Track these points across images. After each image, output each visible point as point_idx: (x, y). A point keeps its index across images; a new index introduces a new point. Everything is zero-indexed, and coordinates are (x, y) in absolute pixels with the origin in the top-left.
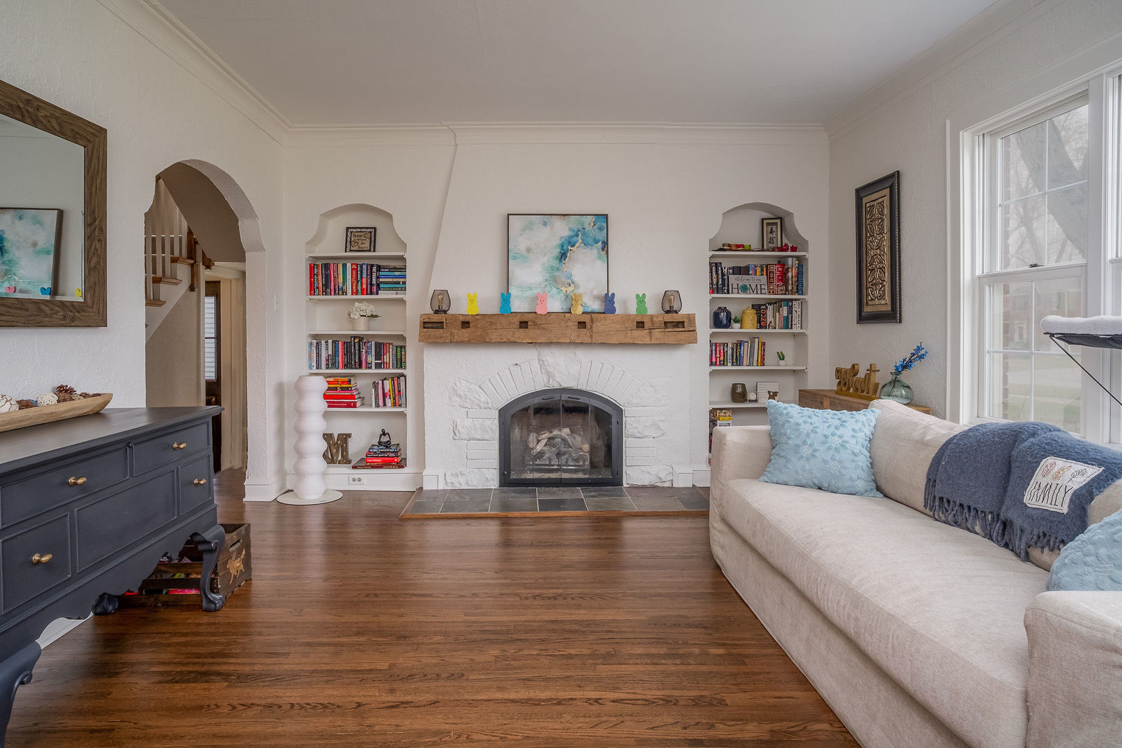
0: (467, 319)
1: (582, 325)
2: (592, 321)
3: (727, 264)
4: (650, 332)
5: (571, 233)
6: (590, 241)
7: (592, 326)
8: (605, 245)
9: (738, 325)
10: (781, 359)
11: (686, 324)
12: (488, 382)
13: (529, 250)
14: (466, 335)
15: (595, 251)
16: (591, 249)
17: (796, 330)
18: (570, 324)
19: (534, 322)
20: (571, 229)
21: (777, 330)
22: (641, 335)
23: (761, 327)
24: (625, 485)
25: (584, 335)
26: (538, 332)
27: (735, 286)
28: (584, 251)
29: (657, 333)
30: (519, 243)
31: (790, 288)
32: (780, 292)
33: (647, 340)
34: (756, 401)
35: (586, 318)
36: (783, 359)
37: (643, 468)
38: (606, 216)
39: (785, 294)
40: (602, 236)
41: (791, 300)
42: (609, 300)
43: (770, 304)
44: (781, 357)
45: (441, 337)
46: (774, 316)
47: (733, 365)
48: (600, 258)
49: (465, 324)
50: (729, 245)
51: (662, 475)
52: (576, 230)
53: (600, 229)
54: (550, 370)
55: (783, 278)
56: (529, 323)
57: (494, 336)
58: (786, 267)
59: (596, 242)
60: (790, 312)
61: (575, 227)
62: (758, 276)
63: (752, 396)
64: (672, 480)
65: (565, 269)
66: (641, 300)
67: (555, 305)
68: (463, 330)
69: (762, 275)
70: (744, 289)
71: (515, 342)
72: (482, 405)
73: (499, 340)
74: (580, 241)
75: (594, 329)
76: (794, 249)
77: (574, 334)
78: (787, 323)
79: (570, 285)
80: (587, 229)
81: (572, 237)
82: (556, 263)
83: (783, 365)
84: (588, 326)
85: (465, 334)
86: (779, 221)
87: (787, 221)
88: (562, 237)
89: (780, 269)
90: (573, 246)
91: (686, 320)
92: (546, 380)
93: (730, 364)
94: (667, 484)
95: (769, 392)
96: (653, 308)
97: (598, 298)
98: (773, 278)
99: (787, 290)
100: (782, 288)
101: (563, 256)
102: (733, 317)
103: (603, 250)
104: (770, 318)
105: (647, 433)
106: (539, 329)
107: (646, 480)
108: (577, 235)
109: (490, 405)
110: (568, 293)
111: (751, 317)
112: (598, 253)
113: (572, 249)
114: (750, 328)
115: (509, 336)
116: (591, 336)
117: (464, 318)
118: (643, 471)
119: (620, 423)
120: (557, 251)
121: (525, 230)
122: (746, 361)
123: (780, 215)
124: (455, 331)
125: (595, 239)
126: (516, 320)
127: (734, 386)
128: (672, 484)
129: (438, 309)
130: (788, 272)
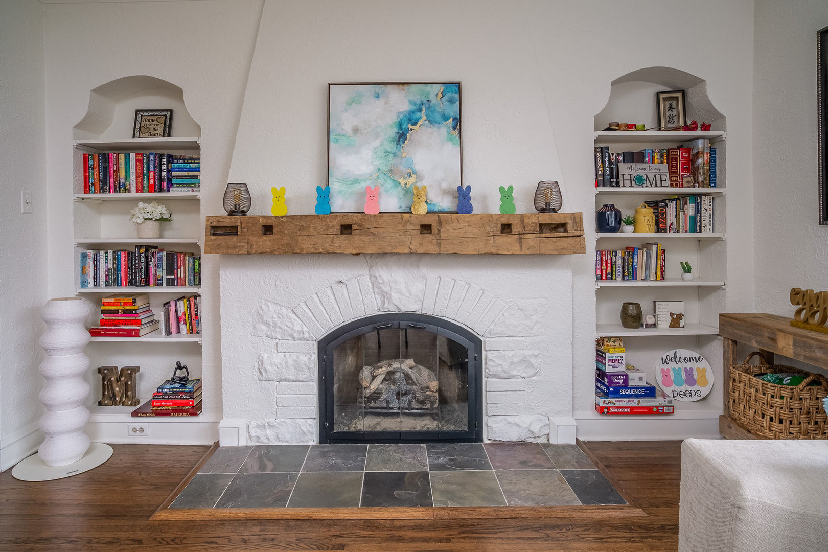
0: (270, 222)
1: (426, 228)
2: (440, 223)
3: (616, 149)
4: (520, 239)
5: (413, 108)
6: (438, 117)
7: (439, 231)
8: (458, 123)
9: (630, 228)
10: (685, 271)
11: (569, 228)
12: (303, 305)
13: (356, 130)
14: (269, 244)
15: (445, 129)
16: (439, 128)
17: (706, 233)
18: (409, 227)
19: (360, 225)
20: (411, 102)
21: (682, 235)
22: (507, 243)
23: (658, 230)
24: (486, 441)
25: (428, 243)
26: (366, 238)
27: (627, 177)
28: (430, 130)
29: (529, 240)
30: (344, 121)
31: (700, 179)
32: (685, 184)
33: (516, 249)
34: (654, 325)
35: (432, 220)
36: (689, 271)
37: (510, 419)
38: (458, 84)
39: (694, 187)
40: (453, 110)
41: (700, 195)
42: (463, 196)
43: (671, 200)
44: (687, 269)
45: (235, 247)
46: (677, 216)
47: (623, 279)
48: (451, 140)
49: (268, 229)
50: (618, 125)
51: (536, 429)
52: (419, 102)
53: (451, 101)
54: (385, 289)
55: (690, 165)
56: (355, 227)
57: (306, 244)
58: (695, 151)
59: (445, 118)
60: (698, 210)
61: (418, 99)
62: (656, 165)
63: (649, 320)
64: (548, 435)
65: (404, 155)
66: (506, 194)
67: (391, 202)
68: (265, 238)
69: (662, 162)
70: (639, 181)
71: (334, 254)
72: (296, 335)
73: (312, 250)
74: (424, 117)
75: (442, 235)
76: (706, 127)
77: (415, 242)
78: (695, 225)
79: (410, 176)
80: (433, 102)
81: (413, 112)
82: (391, 147)
83: (689, 280)
84: (434, 229)
85: (267, 242)
86: (679, 95)
87: (692, 93)
88: (400, 113)
89: (685, 155)
90: (415, 124)
91: (569, 222)
92: (379, 303)
93: (619, 278)
94: (543, 440)
95: (672, 314)
96: (523, 206)
97: (449, 192)
98: (676, 167)
99: (696, 181)
100: (689, 179)
101: (402, 137)
102: (623, 217)
103: (454, 129)
104: (671, 218)
105: (514, 373)
106: (368, 235)
107: (513, 435)
108: (420, 110)
109: (306, 335)
110: (408, 186)
111: (646, 216)
112: (449, 133)
113: (413, 127)
114: (647, 231)
115: (326, 245)
116: (439, 244)
117: (265, 221)
118: (509, 423)
119: (479, 360)
120: (393, 132)
121: (351, 104)
122: (640, 273)
123: (682, 86)
124: (254, 239)
125: (444, 114)
126: (336, 223)
127: (626, 306)
128: (549, 440)
129: (233, 209)
130: (698, 158)
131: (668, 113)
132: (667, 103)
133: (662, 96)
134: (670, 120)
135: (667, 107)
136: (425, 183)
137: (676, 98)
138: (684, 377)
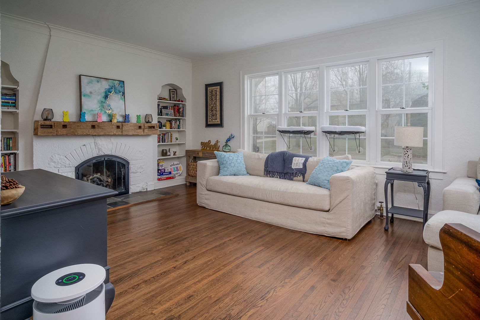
0: (66, 124)
1: (118, 127)
2: (122, 125)
3: (161, 105)
4: (144, 130)
5: (109, 87)
6: (118, 91)
7: (122, 128)
8: (124, 94)
9: (165, 128)
10: (176, 140)
11: (155, 127)
12: (70, 154)
13: (91, 93)
14: (65, 131)
15: (120, 95)
16: (118, 95)
17: (181, 129)
18: (114, 127)
19: (98, 126)
20: (109, 86)
21: (176, 130)
22: (140, 132)
23: (171, 128)
24: (130, 193)
25: (119, 132)
26: (100, 130)
27: (164, 113)
28: (115, 95)
29: (146, 131)
30: (86, 89)
31: (181, 115)
32: (177, 116)
33: (142, 133)
34: (170, 155)
35: (120, 124)
36: (177, 140)
37: (137, 185)
38: (123, 82)
39: (179, 117)
40: (122, 90)
41: (180, 119)
43: (173, 120)
44: (177, 139)
45: (51, 133)
46: (175, 125)
47: (162, 142)
48: (122, 99)
49: (65, 126)
50: (162, 98)
51: (144, 187)
52: (111, 86)
53: (121, 87)
54: (100, 147)
55: (178, 110)
56: (96, 126)
57: (80, 132)
58: (179, 107)
59: (120, 92)
60: (180, 123)
61: (111, 85)
62: (171, 110)
63: (168, 154)
64: (147, 188)
65: (108, 103)
66: (138, 117)
67: (104, 118)
68: (63, 129)
69: (172, 110)
70: (167, 114)
71: (89, 135)
72: (67, 166)
73: (82, 134)
74: (114, 91)
75: (123, 129)
76: (182, 101)
77: (115, 131)
78: (179, 127)
79: (110, 110)
80: (116, 86)
81: (110, 89)
82: (103, 100)
83: (178, 142)
84: (121, 127)
85: (64, 131)
86: (175, 91)
87: (178, 91)
88: (106, 89)
89: (177, 108)
90: (111, 93)
91: (155, 126)
92: (97, 152)
93: (161, 142)
94: (145, 190)
95: (174, 152)
97: (122, 116)
98: (175, 111)
99: (180, 115)
100: (178, 115)
101: (106, 97)
102: (163, 124)
103: (123, 96)
104: (173, 125)
105: (138, 171)
106: (101, 129)
107: (138, 190)
108: (112, 89)
109: (71, 165)
110: (109, 113)
111: (168, 124)
112: (121, 97)
113: (110, 94)
114: (169, 129)
115: (87, 132)
116: (122, 132)
117: (64, 123)
118: (137, 186)
119: (128, 168)
120: (103, 94)
121: (89, 83)
122: (166, 141)
123: (176, 89)
124: (59, 130)
125: (119, 91)
126: (90, 125)
127: (163, 150)
128: (147, 190)
129: (46, 118)
130: (180, 109)
131: (173, 96)
132: (172, 93)
133: (171, 90)
134: (173, 98)
135: (172, 94)
136: (114, 113)
137: (174, 92)
138: (176, 169)
